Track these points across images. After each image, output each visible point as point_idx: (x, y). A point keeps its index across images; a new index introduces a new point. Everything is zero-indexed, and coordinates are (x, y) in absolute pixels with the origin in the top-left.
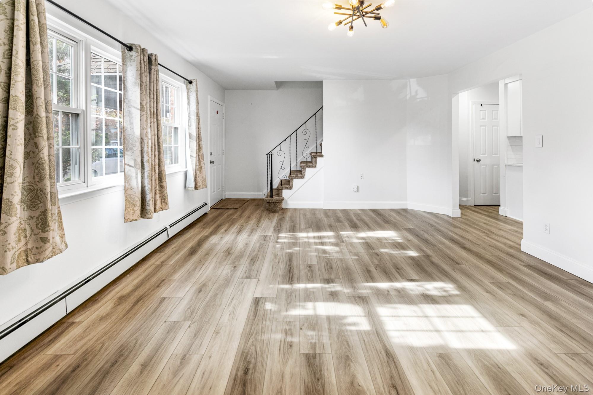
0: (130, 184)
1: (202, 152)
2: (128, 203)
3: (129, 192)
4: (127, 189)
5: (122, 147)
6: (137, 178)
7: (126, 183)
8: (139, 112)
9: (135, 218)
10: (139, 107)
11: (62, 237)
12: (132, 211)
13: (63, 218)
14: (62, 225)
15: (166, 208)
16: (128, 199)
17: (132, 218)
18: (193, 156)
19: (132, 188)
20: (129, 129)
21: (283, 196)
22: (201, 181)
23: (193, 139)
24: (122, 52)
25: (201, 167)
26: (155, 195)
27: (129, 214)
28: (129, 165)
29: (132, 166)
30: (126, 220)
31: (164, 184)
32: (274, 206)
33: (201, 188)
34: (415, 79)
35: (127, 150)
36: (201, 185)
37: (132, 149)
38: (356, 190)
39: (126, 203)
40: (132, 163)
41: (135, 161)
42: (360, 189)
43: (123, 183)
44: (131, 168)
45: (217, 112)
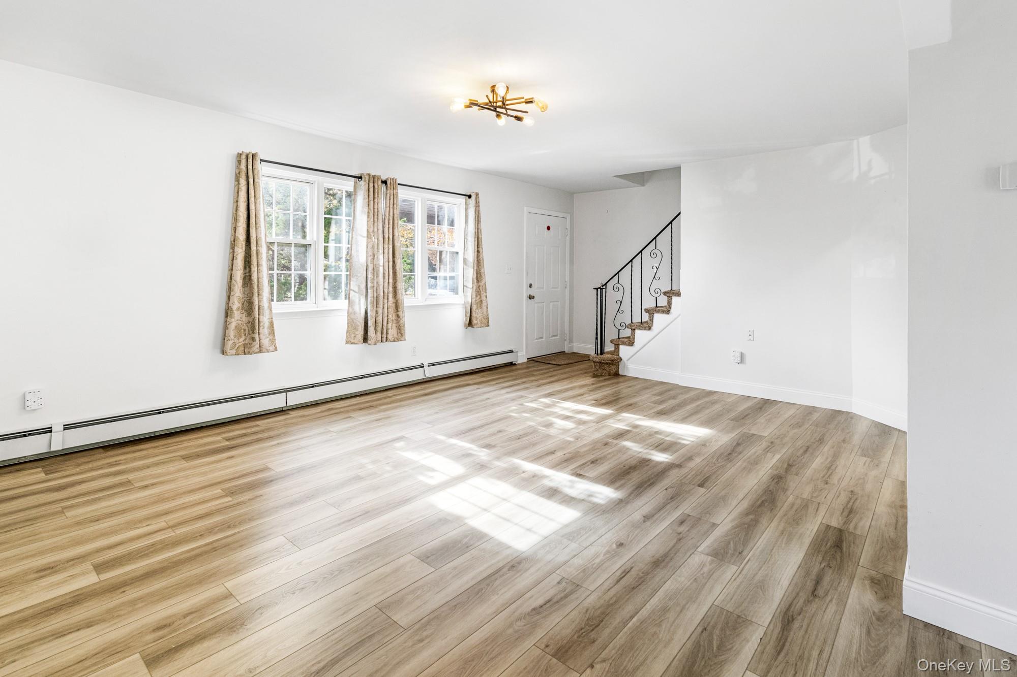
0: (353, 310)
1: (483, 282)
2: (350, 326)
3: (352, 317)
4: (351, 313)
5: (348, 273)
6: (359, 304)
7: (350, 308)
8: (365, 239)
9: (356, 341)
10: (365, 235)
11: (273, 342)
12: (353, 335)
13: (275, 327)
14: (274, 332)
15: (402, 339)
16: (351, 323)
17: (352, 341)
18: (468, 286)
19: (355, 313)
20: (355, 257)
21: (620, 355)
22: (481, 317)
23: (468, 266)
24: (355, 183)
25: (482, 301)
26: (387, 324)
27: (350, 337)
28: (354, 291)
29: (356, 292)
30: (347, 343)
31: (400, 314)
32: (600, 368)
33: (478, 326)
34: (869, 136)
35: (352, 277)
36: (479, 323)
37: (357, 276)
38: (738, 359)
39: (348, 326)
40: (356, 289)
41: (359, 287)
42: (748, 359)
43: (346, 308)
44: (356, 294)
45: (549, 228)
